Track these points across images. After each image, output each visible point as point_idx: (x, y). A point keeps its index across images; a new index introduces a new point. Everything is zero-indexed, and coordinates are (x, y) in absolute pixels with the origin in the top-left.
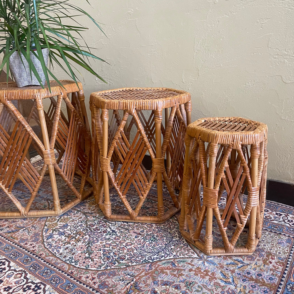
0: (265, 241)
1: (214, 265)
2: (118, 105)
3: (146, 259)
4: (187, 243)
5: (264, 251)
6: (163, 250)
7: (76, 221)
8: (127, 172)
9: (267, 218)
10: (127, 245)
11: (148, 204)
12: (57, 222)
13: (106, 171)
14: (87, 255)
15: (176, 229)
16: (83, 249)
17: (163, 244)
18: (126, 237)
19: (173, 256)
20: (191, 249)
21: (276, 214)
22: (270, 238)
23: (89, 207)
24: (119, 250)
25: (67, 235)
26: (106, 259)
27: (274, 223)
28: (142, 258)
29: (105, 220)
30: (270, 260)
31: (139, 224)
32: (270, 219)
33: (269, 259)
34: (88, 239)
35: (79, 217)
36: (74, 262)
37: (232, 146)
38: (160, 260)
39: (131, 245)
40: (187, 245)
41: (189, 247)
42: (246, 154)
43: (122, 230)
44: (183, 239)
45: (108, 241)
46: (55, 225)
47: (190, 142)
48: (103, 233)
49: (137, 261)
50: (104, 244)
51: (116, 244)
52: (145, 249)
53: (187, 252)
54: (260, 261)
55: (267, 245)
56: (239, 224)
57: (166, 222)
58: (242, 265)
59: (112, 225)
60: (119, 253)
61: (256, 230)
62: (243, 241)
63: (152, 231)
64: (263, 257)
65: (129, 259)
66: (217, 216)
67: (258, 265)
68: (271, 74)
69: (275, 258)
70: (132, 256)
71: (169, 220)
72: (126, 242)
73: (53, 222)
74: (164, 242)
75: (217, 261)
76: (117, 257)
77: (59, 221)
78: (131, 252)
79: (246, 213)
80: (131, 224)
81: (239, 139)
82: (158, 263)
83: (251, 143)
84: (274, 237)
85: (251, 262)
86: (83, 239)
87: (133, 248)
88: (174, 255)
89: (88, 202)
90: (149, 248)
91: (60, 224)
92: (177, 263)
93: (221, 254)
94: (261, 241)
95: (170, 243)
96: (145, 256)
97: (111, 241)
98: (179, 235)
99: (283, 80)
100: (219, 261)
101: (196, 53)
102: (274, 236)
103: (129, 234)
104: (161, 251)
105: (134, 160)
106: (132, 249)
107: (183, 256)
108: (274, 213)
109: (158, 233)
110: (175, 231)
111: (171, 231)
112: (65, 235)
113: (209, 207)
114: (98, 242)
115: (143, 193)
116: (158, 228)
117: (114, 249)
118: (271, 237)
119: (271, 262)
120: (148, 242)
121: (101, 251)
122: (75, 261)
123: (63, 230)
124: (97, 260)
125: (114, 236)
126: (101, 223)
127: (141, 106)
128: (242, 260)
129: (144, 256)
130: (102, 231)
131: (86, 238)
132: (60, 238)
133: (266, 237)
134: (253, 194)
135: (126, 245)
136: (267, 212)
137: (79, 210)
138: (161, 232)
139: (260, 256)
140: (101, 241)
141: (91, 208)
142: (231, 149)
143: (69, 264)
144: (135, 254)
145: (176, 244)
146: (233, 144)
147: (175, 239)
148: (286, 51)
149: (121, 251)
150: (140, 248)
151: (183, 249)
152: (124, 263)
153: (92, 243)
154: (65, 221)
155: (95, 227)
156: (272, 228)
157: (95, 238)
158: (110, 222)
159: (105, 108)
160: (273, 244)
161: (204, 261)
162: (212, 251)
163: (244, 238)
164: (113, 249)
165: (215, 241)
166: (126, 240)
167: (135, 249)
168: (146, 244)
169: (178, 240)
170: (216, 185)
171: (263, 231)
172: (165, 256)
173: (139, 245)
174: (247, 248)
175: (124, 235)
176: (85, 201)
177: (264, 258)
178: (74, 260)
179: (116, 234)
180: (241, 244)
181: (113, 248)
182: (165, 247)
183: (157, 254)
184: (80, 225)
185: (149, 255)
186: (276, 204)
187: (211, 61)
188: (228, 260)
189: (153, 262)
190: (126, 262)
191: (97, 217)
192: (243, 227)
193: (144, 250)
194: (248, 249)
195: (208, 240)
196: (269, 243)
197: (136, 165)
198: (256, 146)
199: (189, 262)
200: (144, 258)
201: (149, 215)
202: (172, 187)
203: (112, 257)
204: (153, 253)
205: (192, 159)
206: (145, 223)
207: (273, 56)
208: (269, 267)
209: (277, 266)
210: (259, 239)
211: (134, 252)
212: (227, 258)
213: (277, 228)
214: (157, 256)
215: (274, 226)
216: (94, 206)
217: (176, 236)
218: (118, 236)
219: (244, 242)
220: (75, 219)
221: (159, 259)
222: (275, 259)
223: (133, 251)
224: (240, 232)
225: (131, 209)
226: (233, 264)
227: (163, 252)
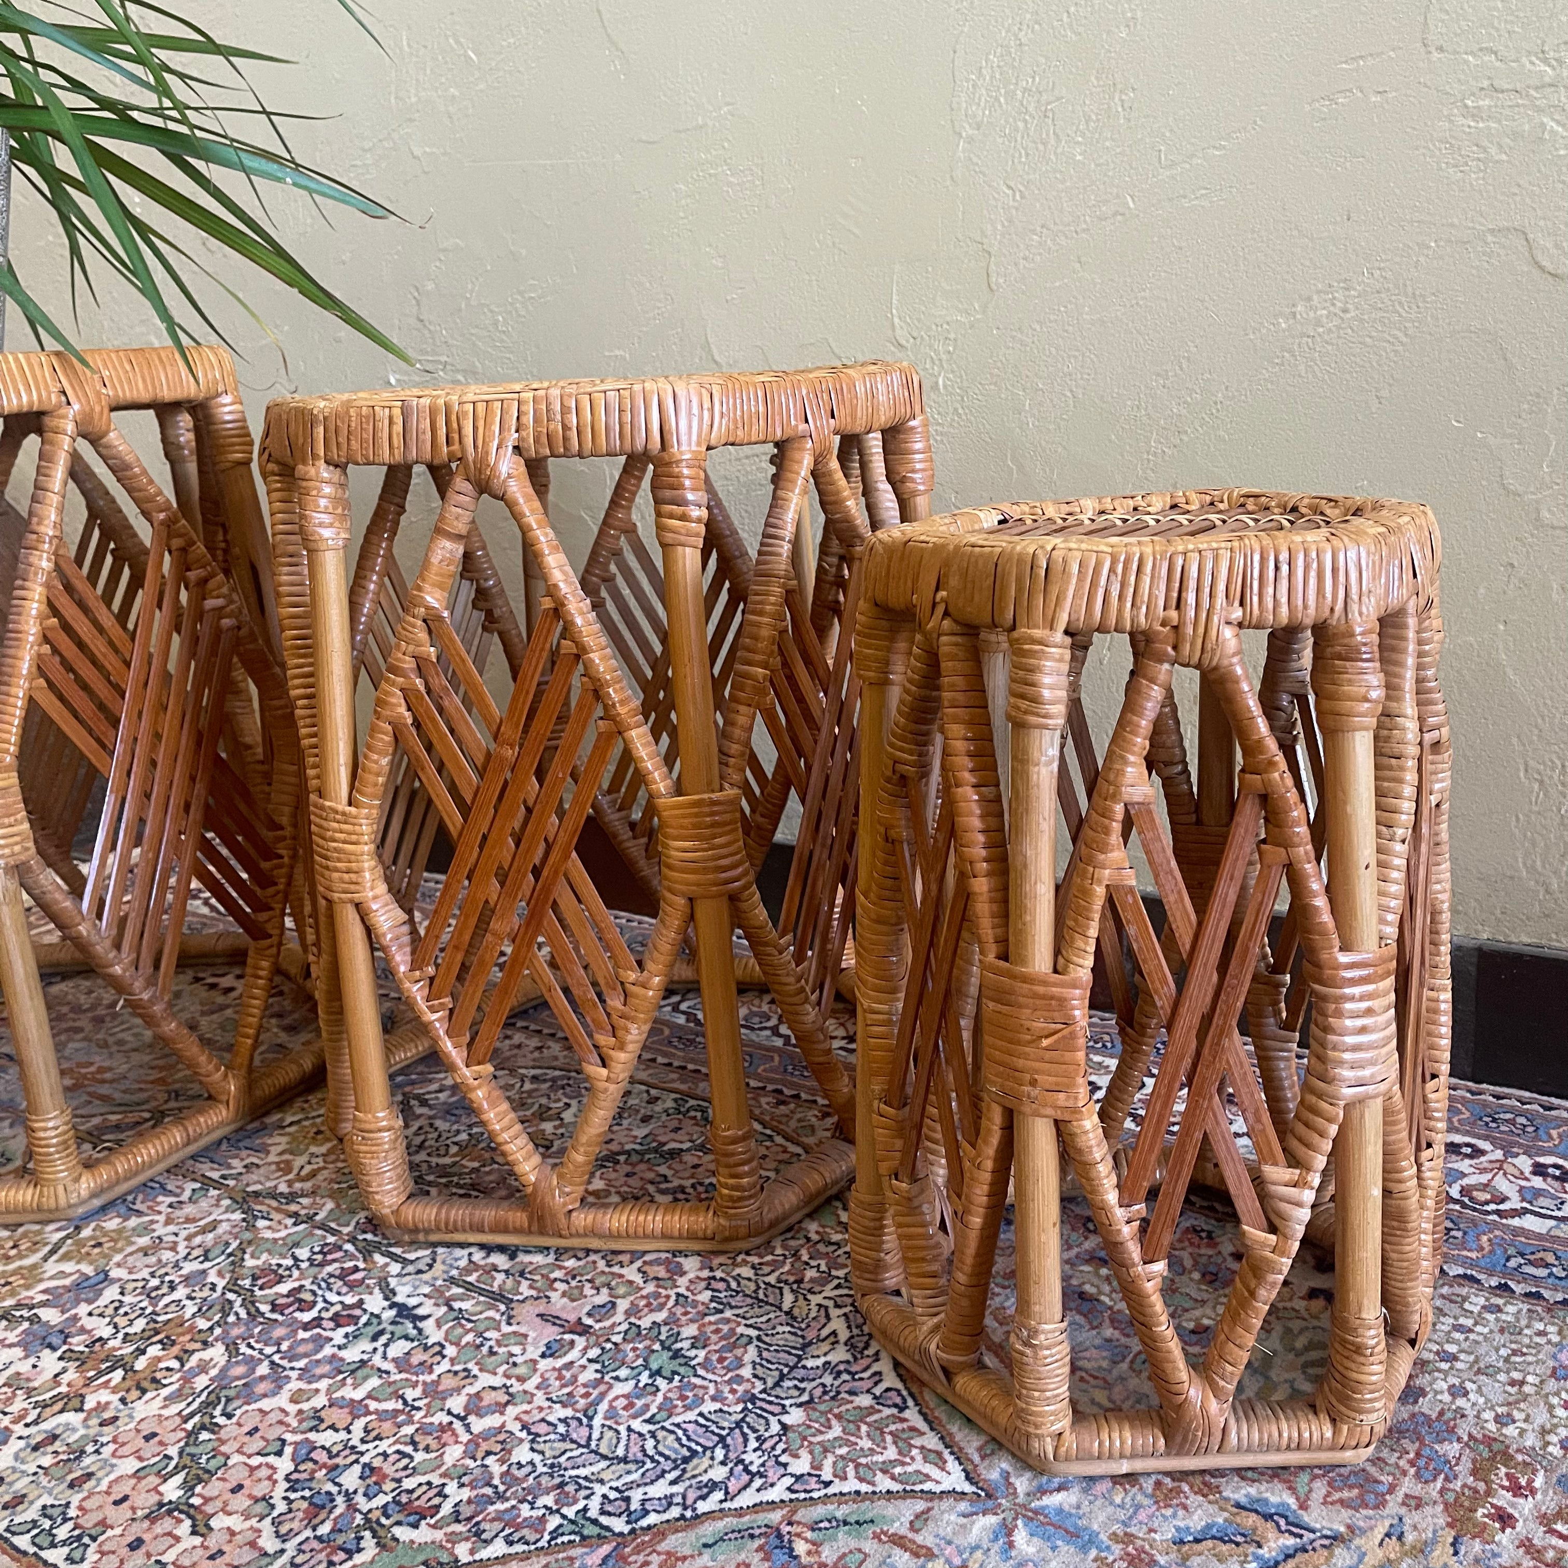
0: (1462, 1356)
1: (1084, 1549)
2: (398, 428)
3: (585, 1509)
4: (899, 1386)
5: (1451, 1431)
6: (722, 1439)
7: (173, 1248)
8: (487, 902)
9: (1471, 1199)
10: (475, 1407)
11: (676, 1130)
12: (45, 1259)
13: (351, 901)
14: (172, 1490)
15: (838, 1287)
16: (161, 1443)
17: (733, 1391)
18: (485, 1350)
19: (788, 1481)
20: (922, 1425)
21: (1535, 1173)
22: (1499, 1339)
23: (287, 1157)
24: (409, 1449)
25: (81, 1348)
26: (300, 1515)
27: (1522, 1232)
28: (564, 1499)
29: (369, 1236)
30: (1503, 1499)
31: (593, 1257)
32: (1492, 1207)
33: (1489, 1493)
34: (214, 1372)
35: (202, 1223)
36: (64, 1543)
37: (1172, 639)
38: (688, 1514)
39: (501, 1408)
40: (898, 1400)
41: (912, 1415)
42: (1298, 748)
43: (465, 1305)
44: (877, 1358)
45: (349, 1381)
46: (23, 1278)
47: (889, 650)
48: (331, 1324)
49: (518, 1527)
50: (320, 1401)
51: (399, 1405)
52: (596, 1435)
53: (891, 1453)
54: (1428, 1510)
55: (1479, 1391)
56: (1255, 1234)
57: (777, 1243)
58: (1291, 1541)
59: (410, 1268)
60: (406, 1468)
61: (1383, 1276)
62: (1302, 1359)
63: (671, 1303)
64: (1447, 1479)
65: (466, 1511)
66: (1090, 1180)
67: (1410, 1538)
68: (1452, 225)
69: (1539, 1482)
70: (488, 1491)
71: (801, 1229)
72: (472, 1390)
73: (18, 1264)
74: (739, 1379)
75: (1102, 1517)
76: (381, 1500)
77: (61, 1252)
78: (490, 1461)
79: (1300, 1150)
80: (538, 1259)
81: (1221, 587)
82: (672, 1542)
83: (1312, 611)
84: (1528, 1327)
85: (1361, 1524)
86: (178, 1375)
87: (515, 1427)
88: (798, 1478)
89: (291, 1124)
90: (622, 1429)
91: (62, 1274)
92: (809, 1535)
93: (1139, 1465)
94: (1431, 1356)
95: (778, 1391)
96: (584, 1485)
97: (374, 1382)
98: (856, 1331)
99: (1539, 258)
100: (1122, 1515)
101: (970, 140)
102: (1523, 1322)
103: (506, 1329)
104: (705, 1448)
105: (529, 810)
106: (501, 1437)
107: (861, 1480)
108: (1524, 1163)
109: (708, 1319)
110: (830, 1304)
111: (801, 1301)
112: (65, 1348)
113: (1027, 1109)
114: (274, 1394)
115: (604, 1040)
116: (714, 1285)
117: (375, 1439)
118: (1502, 1331)
119: (1511, 1516)
120: (628, 1387)
121: (279, 1453)
122: (76, 1532)
123: (63, 1312)
124: (234, 1522)
125: (399, 1348)
126: (334, 1261)
127: (552, 427)
128: (1292, 1501)
129: (580, 1487)
130: (325, 1315)
131: (203, 1368)
132: (24, 1367)
133: (1470, 1331)
134: (1348, 1006)
135: (466, 1408)
136: (1470, 1156)
137: (215, 1175)
138: (728, 1314)
139: (1427, 1475)
140: (302, 1385)
141: (299, 1161)
142: (1161, 661)
143: (25, 1553)
144: (520, 1474)
145: (825, 1393)
146: (1176, 628)
147: (819, 1362)
148: (1545, 61)
149: (419, 1456)
150: (561, 1429)
151: (864, 1428)
152: (422, 1546)
153: (237, 1397)
154: (97, 1250)
155: (283, 1288)
156: (1512, 1263)
157: (266, 1363)
158: (397, 1250)
159: (315, 457)
160: (1522, 1383)
161: (1009, 1515)
162: (1070, 1441)
163: (1310, 1342)
164: (370, 1437)
165: (1105, 1364)
166: (475, 1370)
167: (524, 1434)
168: (611, 1396)
169: (842, 1367)
170: (1071, 944)
171: (1445, 1290)
172: (733, 1486)
173: (557, 1406)
174: (1323, 1416)
175: (470, 1337)
176: (270, 1120)
177: (1457, 1485)
178: (70, 1525)
179: (420, 1331)
180: (1292, 1382)
181: (374, 1434)
182: (743, 1420)
183: (675, 1474)
184: (187, 1279)
185: (616, 1476)
186: (1536, 1107)
187: (1063, 181)
188: (1185, 1508)
189: (633, 1531)
190: (439, 1535)
191: (318, 1218)
192: (1283, 1254)
193: (587, 1446)
194: (1333, 1421)
195: (1035, 1358)
196: (1489, 1371)
197: (549, 847)
198: (1352, 635)
199: (900, 1527)
200: (575, 1501)
201: (670, 1198)
202: (807, 1000)
203: (349, 1496)
204: (649, 1465)
205: (901, 768)
206: (632, 1252)
207: (1462, 100)
208: (1495, 1555)
209: (1555, 1541)
210: (1413, 1343)
211: (514, 1459)
212: (1180, 1491)
213: (1547, 1265)
214: (673, 1483)
215: (1522, 1255)
216: (323, 1149)
217: (832, 1339)
218: (426, 1348)
219: (1311, 1371)
220: (165, 1239)
221: (685, 1508)
222: (1533, 1492)
223: (510, 1452)
224: (1267, 1295)
225: (536, 1159)
226: (1221, 1539)
227: (719, 1453)
